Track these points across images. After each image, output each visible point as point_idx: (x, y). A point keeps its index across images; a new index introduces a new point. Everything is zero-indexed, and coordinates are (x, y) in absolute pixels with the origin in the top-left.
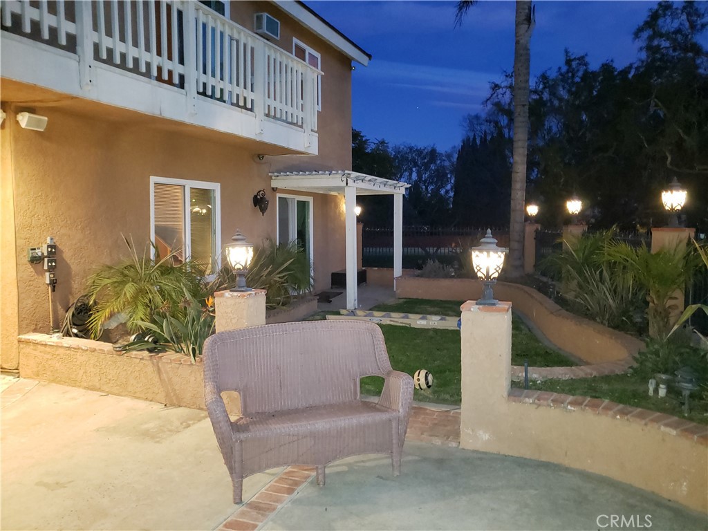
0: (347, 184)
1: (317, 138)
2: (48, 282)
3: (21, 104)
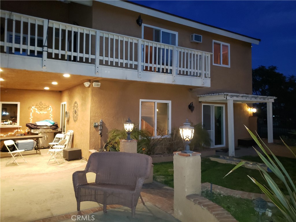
0: (226, 98)
1: (210, 80)
2: (99, 134)
3: (93, 80)
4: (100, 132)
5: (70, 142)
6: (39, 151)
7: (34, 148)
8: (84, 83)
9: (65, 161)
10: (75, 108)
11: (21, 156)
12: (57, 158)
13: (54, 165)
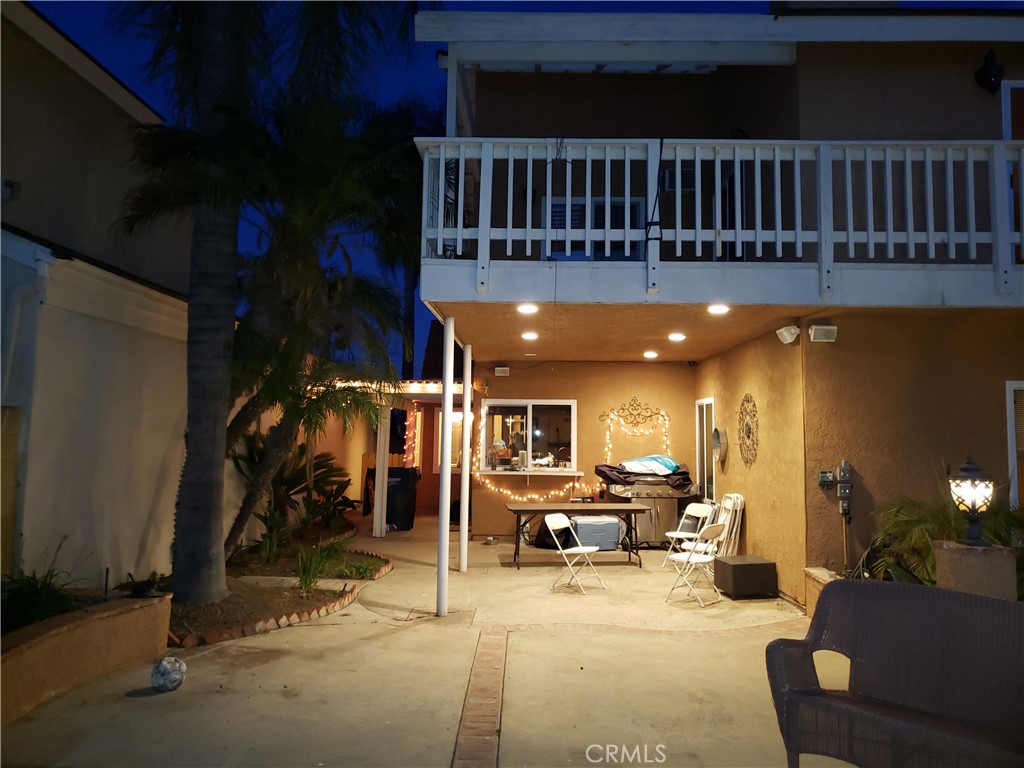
2: (841, 512)
3: (812, 317)
4: (841, 506)
5: (733, 535)
6: (637, 554)
7: (622, 544)
8: (777, 332)
9: (721, 597)
10: (748, 417)
11: (588, 564)
12: (695, 583)
13: (688, 609)
